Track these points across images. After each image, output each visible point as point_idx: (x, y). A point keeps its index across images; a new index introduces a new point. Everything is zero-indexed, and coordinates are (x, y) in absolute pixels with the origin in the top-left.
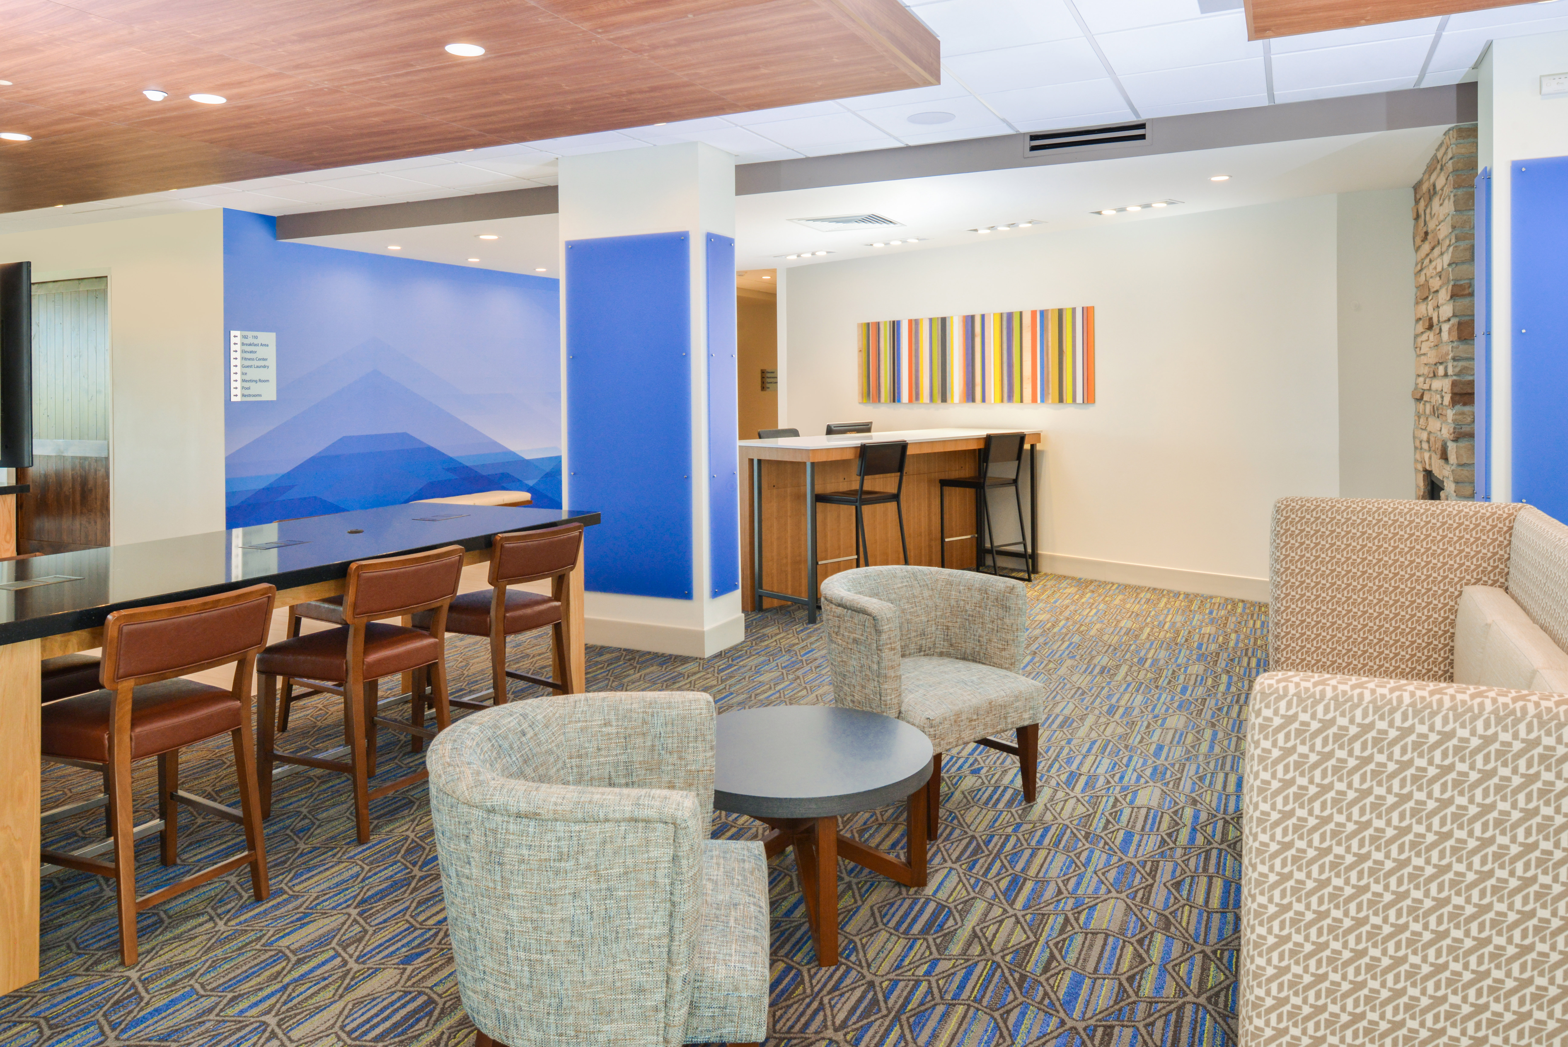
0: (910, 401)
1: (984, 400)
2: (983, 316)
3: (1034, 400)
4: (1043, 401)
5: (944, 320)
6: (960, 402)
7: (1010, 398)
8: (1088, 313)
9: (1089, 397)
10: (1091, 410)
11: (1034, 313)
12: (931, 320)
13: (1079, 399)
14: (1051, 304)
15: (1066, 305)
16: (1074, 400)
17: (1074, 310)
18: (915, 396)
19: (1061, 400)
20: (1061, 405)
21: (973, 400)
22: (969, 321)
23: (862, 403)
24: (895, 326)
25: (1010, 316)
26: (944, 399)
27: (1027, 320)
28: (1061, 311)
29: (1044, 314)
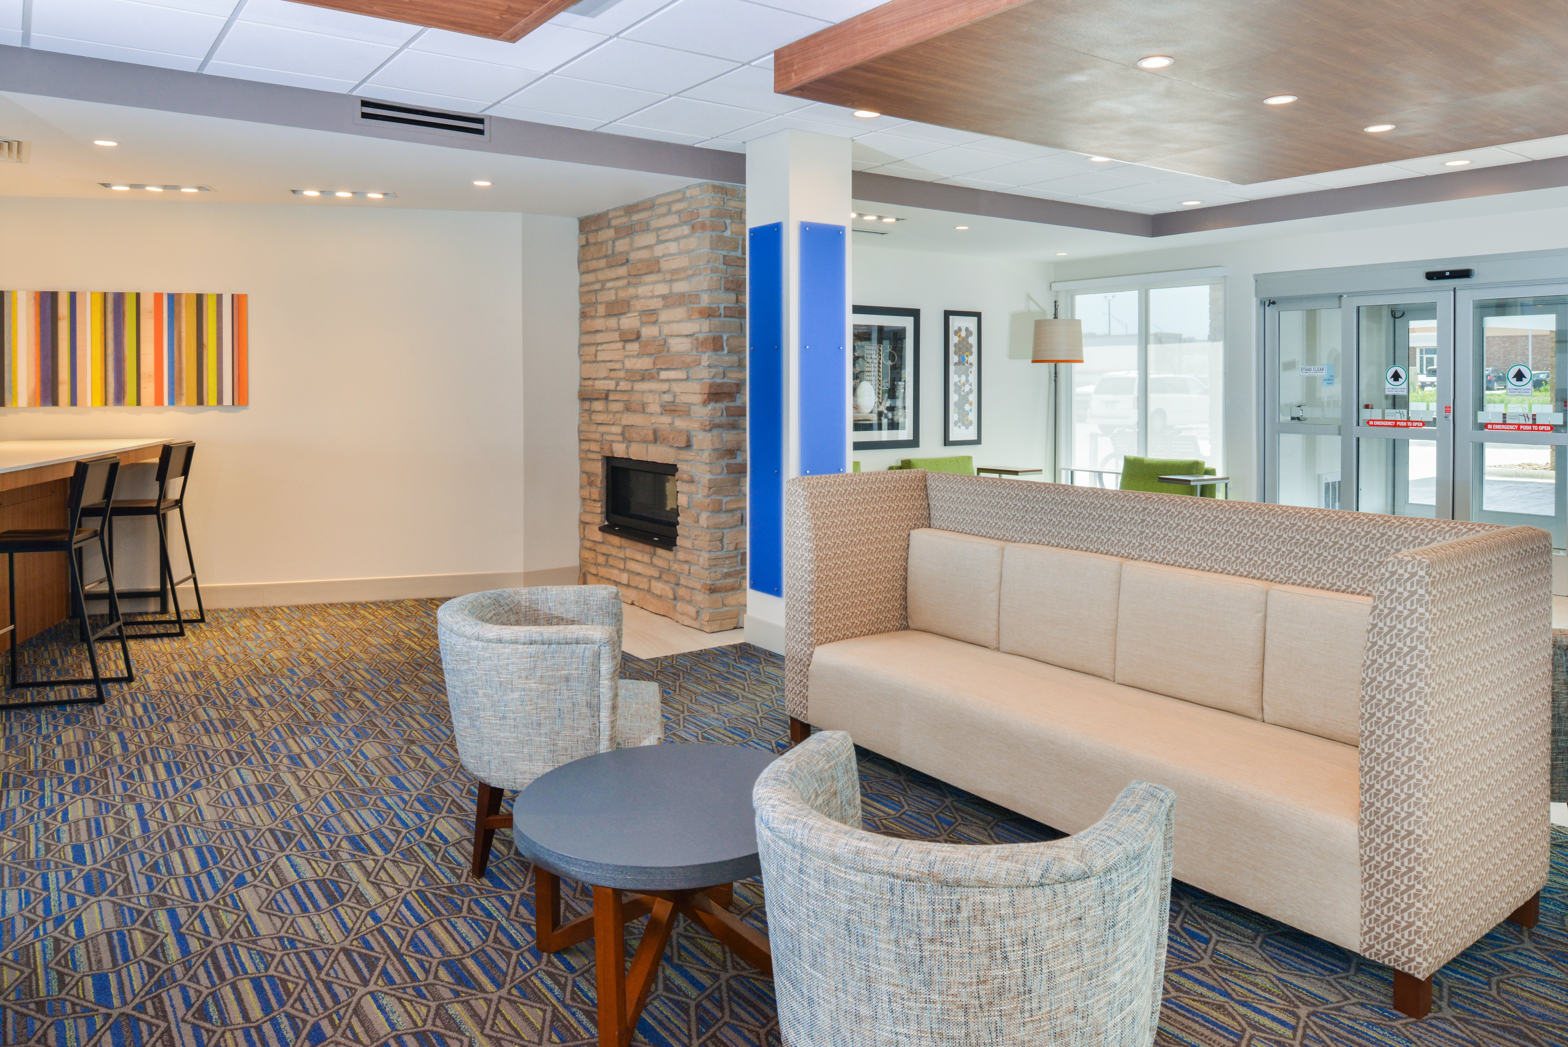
1: (74, 402)
2: (73, 296)
3: (159, 401)
4: (172, 402)
6: (30, 405)
7: (120, 399)
8: (239, 302)
9: (240, 398)
10: (242, 414)
11: (158, 297)
13: (227, 399)
14: (187, 286)
15: (209, 289)
16: (220, 401)
17: (219, 297)
19: (200, 401)
20: (200, 407)
21: (55, 403)
22: (48, 299)
25: (119, 298)
27: (147, 304)
28: (200, 298)
29: (173, 298)
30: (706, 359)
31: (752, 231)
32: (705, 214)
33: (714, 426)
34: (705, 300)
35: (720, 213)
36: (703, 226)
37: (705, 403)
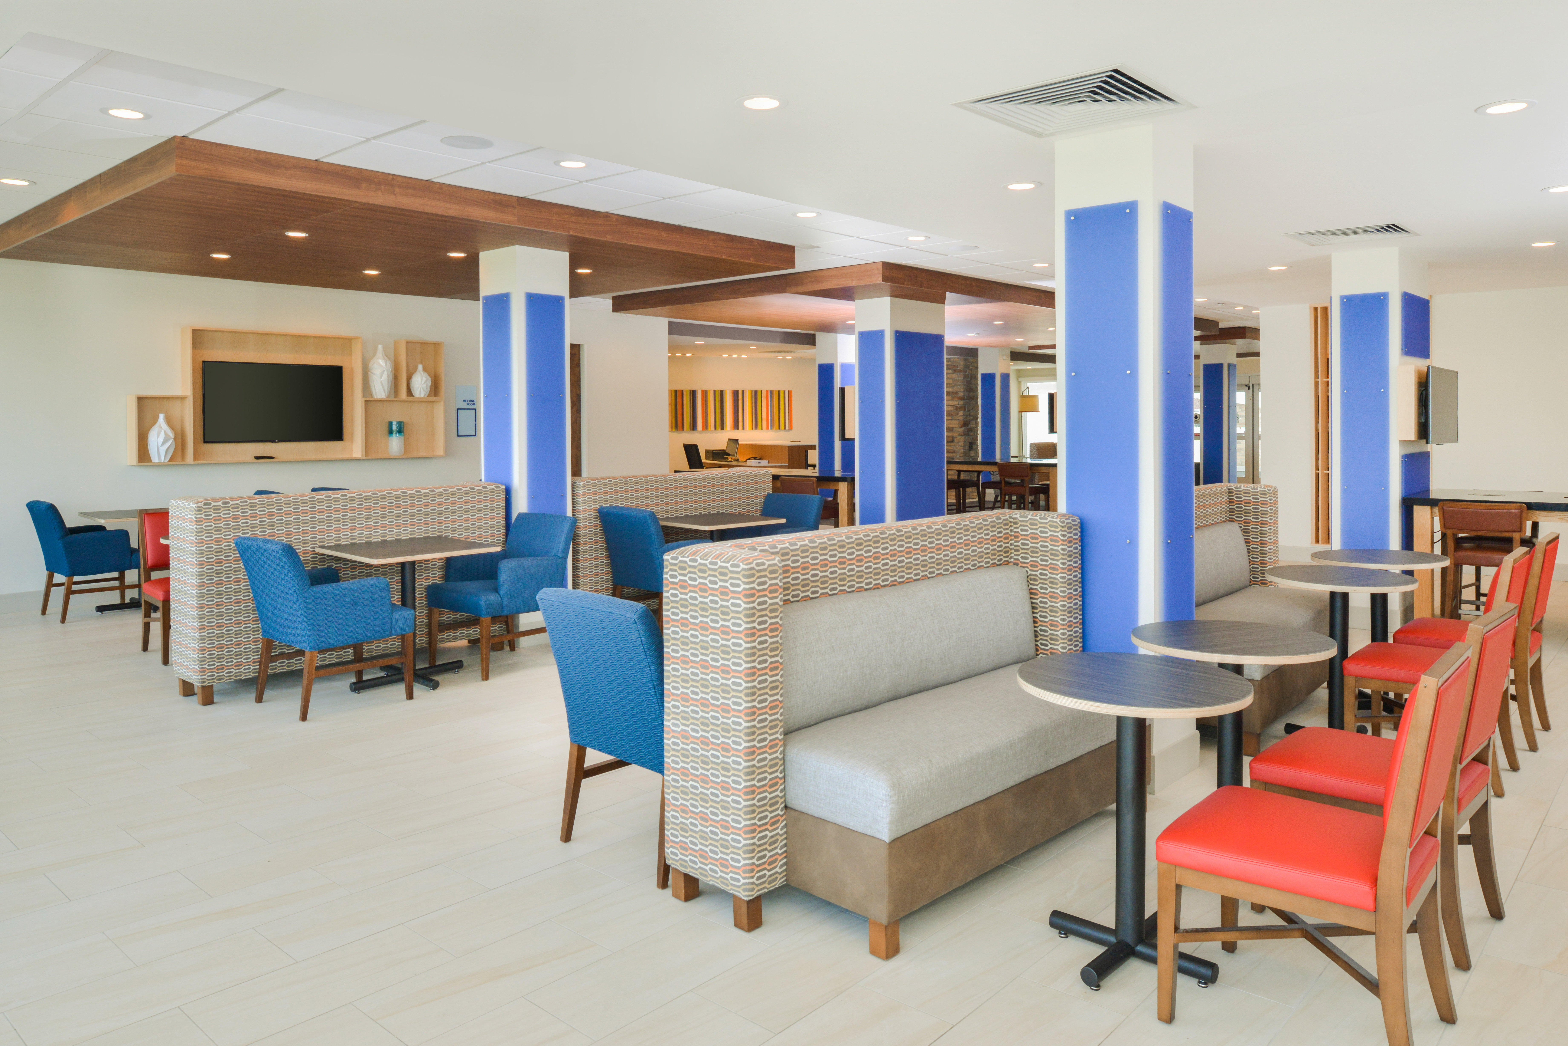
0: (703, 429)
1: (743, 429)
2: (743, 391)
3: (768, 428)
4: (771, 429)
5: (722, 392)
6: (731, 429)
7: (756, 427)
8: (790, 393)
9: (791, 428)
10: (791, 432)
11: (767, 391)
12: (715, 391)
13: (787, 428)
14: (775, 388)
15: (781, 389)
16: (785, 428)
17: (784, 392)
18: (706, 426)
19: (779, 428)
21: (738, 429)
22: (735, 393)
23: (672, 431)
24: (693, 393)
25: (756, 392)
26: (722, 428)
27: (764, 394)
28: (779, 391)
29: (771, 392)
30: (961, 413)
31: (982, 374)
32: (961, 367)
33: (964, 435)
34: (961, 394)
35: (966, 367)
36: (960, 371)
37: (961, 427)
